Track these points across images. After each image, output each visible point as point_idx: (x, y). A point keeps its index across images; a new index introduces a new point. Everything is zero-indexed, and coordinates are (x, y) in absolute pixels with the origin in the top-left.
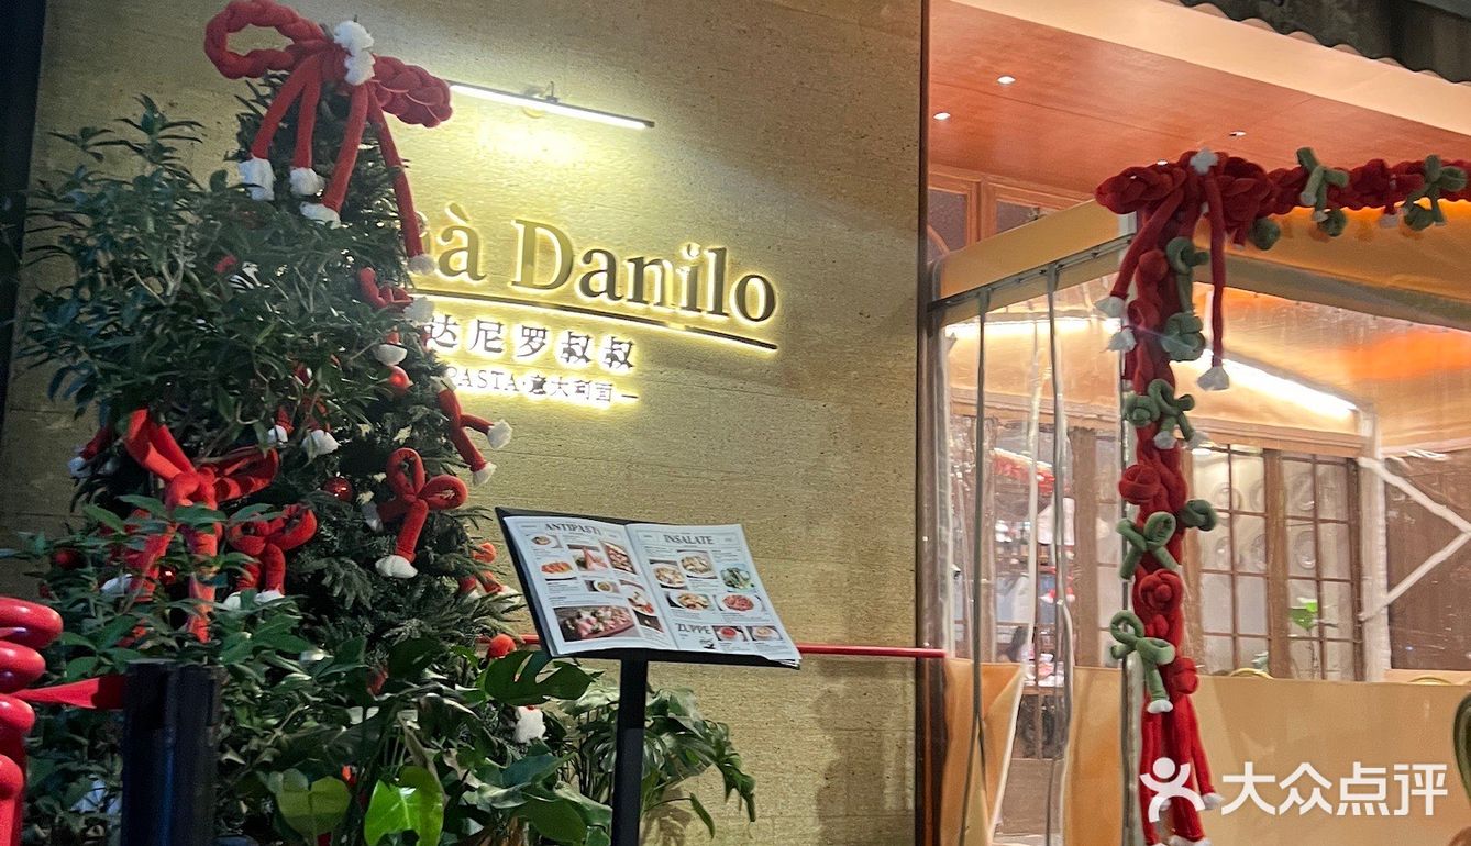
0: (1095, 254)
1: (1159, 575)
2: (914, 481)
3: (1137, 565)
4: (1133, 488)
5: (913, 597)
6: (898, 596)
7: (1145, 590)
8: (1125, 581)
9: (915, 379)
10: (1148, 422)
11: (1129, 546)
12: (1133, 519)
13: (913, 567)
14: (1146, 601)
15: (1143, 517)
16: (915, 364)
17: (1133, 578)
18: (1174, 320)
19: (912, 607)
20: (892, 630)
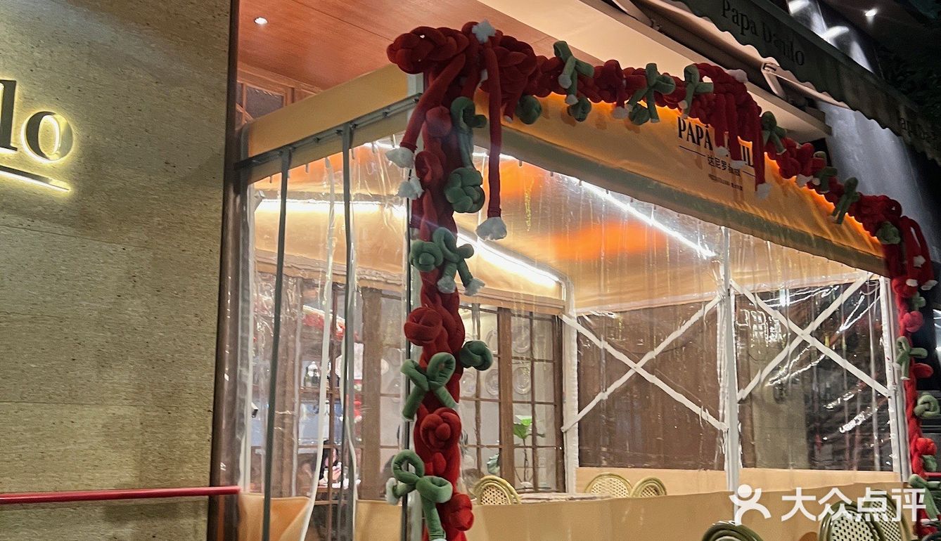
0: (386, 114)
1: (440, 414)
2: (215, 326)
3: (420, 404)
4: (418, 331)
5: (209, 436)
6: (194, 436)
7: (426, 430)
8: (407, 420)
9: (220, 230)
10: (433, 267)
11: (413, 386)
12: (417, 359)
13: (211, 408)
14: (427, 440)
15: (426, 357)
16: (221, 215)
17: (416, 418)
18: (456, 173)
19: (209, 447)
20: (186, 470)
